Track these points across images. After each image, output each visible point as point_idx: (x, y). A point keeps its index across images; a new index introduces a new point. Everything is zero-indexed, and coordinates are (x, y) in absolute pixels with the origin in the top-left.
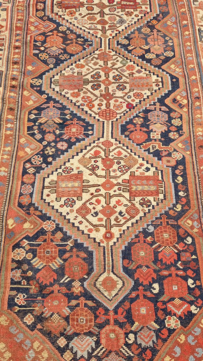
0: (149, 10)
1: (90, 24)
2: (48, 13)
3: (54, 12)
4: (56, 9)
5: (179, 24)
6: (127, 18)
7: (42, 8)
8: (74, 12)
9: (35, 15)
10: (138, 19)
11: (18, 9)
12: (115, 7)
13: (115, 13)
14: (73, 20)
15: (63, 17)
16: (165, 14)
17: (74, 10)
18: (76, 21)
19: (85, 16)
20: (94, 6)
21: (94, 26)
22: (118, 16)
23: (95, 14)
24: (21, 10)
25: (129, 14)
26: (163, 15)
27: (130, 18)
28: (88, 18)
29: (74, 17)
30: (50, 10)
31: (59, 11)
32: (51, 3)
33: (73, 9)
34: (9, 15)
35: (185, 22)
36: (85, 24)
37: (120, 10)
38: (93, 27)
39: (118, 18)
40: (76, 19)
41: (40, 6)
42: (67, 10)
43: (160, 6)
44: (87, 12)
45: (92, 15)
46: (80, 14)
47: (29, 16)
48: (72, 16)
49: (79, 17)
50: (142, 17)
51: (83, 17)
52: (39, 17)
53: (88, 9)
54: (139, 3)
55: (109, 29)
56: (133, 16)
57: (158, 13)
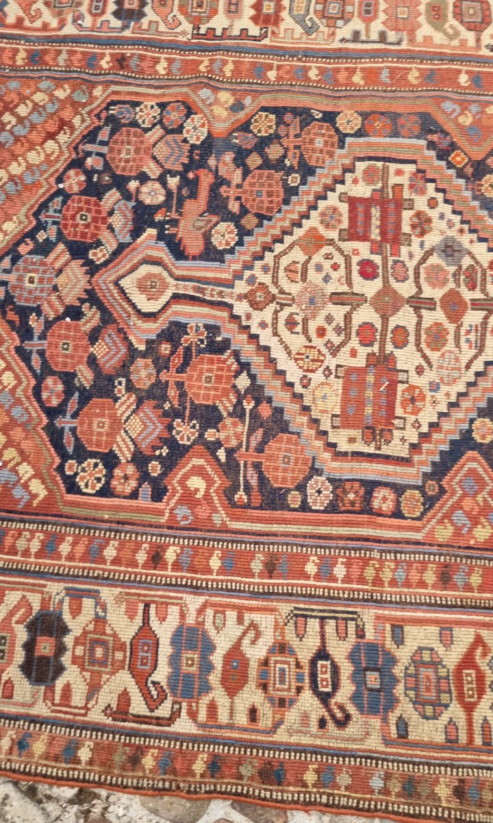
0: (410, 168)
1: (458, 345)
2: (410, 475)
3: (405, 454)
4: (396, 448)
5: (469, 97)
6: (436, 232)
7: (392, 497)
8: (407, 390)
9: (418, 523)
10: (446, 201)
11: (393, 583)
12: (390, 263)
13: (411, 265)
14: (440, 396)
15: (425, 429)
16: (428, 126)
17: (400, 387)
18: (444, 389)
19: (425, 357)
20: (391, 325)
21: (468, 332)
22: (424, 260)
23: (419, 324)
24: (394, 571)
25: (422, 224)
26: (431, 132)
27: (441, 225)
28: (433, 350)
29: (429, 394)
30: (399, 469)
31: (403, 440)
32: (371, 462)
33: (399, 393)
34: (420, 615)
35: (463, 79)
36: (457, 360)
37: (404, 250)
38: (472, 337)
39: (434, 260)
40: (434, 387)
41: (385, 499)
42: (399, 411)
43: (396, 134)
44: (411, 347)
45: (424, 337)
46: (420, 370)
47: (423, 544)
48: (423, 399)
49: (430, 375)
50: (438, 190)
51: (429, 363)
52: (426, 511)
53: (400, 344)
54: (374, 190)
55: (483, 291)
56: (433, 214)
57: (423, 143)
